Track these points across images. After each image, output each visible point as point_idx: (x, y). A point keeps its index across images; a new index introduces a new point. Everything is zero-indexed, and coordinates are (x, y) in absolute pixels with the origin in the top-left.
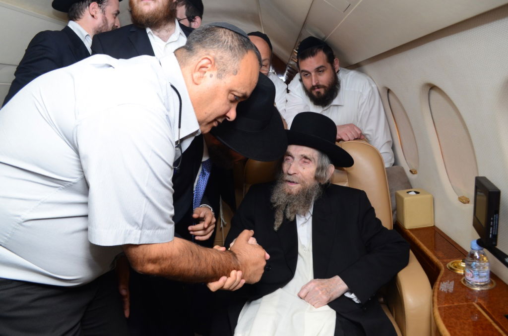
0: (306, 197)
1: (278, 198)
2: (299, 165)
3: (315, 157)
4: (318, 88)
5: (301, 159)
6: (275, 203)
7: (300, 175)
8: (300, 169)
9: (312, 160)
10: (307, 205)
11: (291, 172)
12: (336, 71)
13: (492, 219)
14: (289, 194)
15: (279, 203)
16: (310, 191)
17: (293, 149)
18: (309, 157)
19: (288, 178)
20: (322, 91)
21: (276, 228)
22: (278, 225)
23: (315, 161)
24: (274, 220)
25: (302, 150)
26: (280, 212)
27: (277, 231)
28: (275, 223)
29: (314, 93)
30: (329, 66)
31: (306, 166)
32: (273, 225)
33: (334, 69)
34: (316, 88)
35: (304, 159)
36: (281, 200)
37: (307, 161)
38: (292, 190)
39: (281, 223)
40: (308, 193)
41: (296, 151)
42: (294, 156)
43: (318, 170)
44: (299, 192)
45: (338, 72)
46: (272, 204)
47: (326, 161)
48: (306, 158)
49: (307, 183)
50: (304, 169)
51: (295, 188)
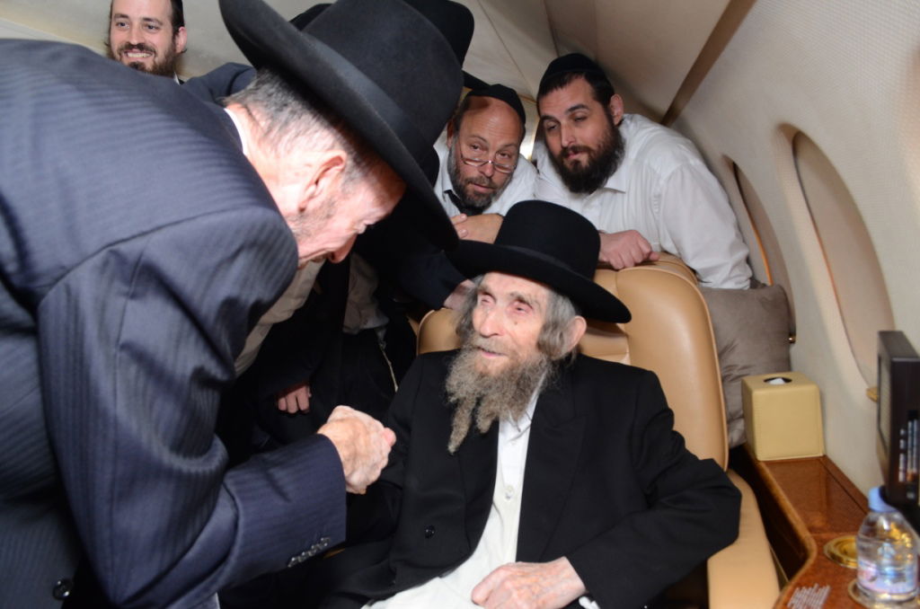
0: (518, 384)
1: (459, 384)
2: (505, 316)
3: (540, 299)
4: (576, 153)
5: (511, 304)
6: (452, 394)
7: (506, 338)
8: (508, 324)
9: (535, 306)
10: (520, 402)
11: (488, 330)
12: (616, 122)
13: (902, 432)
14: (482, 375)
15: (461, 394)
16: (527, 373)
17: (495, 281)
18: (526, 298)
19: (480, 342)
20: (583, 158)
21: (452, 448)
22: (456, 441)
23: (540, 310)
24: (450, 430)
25: (514, 283)
26: (463, 413)
27: (455, 453)
28: (452, 436)
29: (567, 163)
30: (597, 108)
31: (522, 317)
32: (447, 440)
33: (610, 117)
34: (571, 152)
35: (517, 303)
36: (465, 388)
37: (523, 306)
38: (490, 367)
39: (463, 436)
40: (522, 376)
41: (500, 284)
42: (495, 294)
43: (545, 328)
44: (503, 372)
45: (620, 123)
46: (447, 395)
47: (565, 308)
48: (521, 300)
49: (521, 354)
50: (516, 323)
51: (496, 364)
